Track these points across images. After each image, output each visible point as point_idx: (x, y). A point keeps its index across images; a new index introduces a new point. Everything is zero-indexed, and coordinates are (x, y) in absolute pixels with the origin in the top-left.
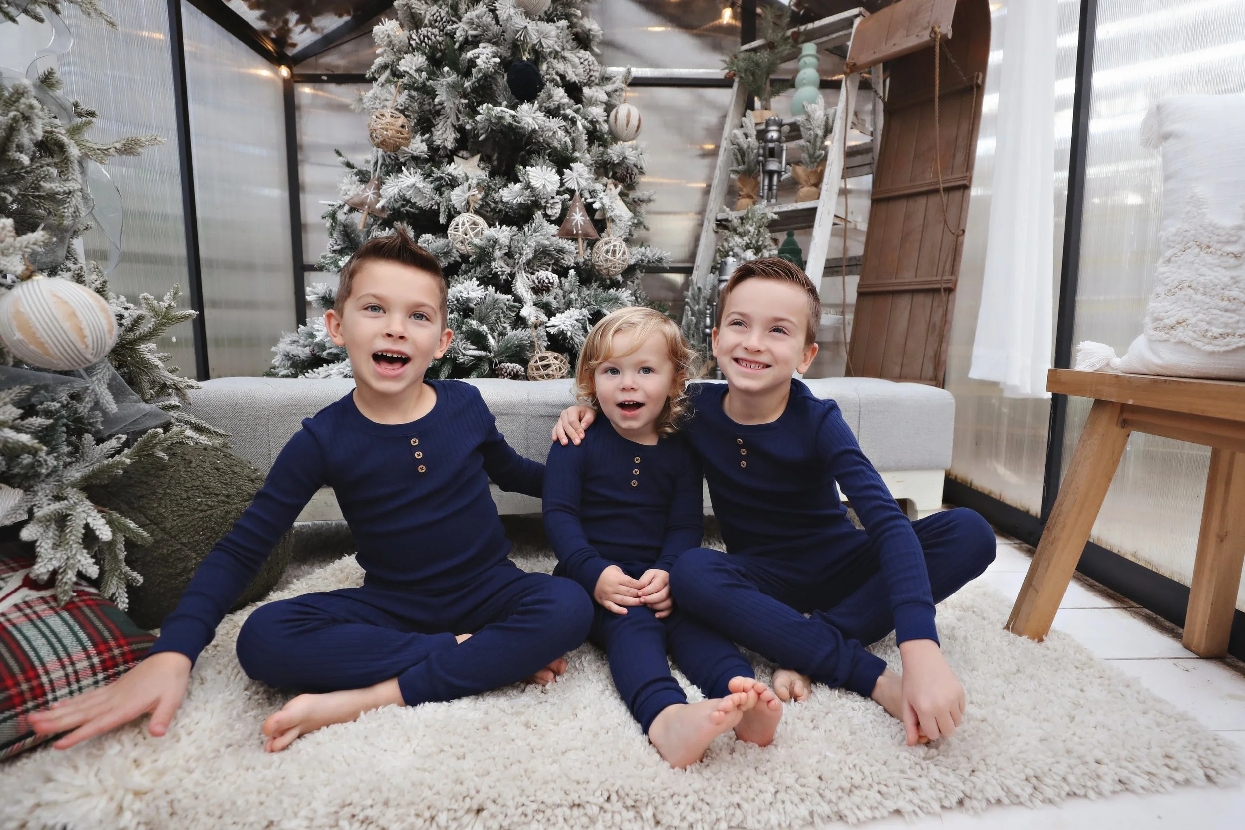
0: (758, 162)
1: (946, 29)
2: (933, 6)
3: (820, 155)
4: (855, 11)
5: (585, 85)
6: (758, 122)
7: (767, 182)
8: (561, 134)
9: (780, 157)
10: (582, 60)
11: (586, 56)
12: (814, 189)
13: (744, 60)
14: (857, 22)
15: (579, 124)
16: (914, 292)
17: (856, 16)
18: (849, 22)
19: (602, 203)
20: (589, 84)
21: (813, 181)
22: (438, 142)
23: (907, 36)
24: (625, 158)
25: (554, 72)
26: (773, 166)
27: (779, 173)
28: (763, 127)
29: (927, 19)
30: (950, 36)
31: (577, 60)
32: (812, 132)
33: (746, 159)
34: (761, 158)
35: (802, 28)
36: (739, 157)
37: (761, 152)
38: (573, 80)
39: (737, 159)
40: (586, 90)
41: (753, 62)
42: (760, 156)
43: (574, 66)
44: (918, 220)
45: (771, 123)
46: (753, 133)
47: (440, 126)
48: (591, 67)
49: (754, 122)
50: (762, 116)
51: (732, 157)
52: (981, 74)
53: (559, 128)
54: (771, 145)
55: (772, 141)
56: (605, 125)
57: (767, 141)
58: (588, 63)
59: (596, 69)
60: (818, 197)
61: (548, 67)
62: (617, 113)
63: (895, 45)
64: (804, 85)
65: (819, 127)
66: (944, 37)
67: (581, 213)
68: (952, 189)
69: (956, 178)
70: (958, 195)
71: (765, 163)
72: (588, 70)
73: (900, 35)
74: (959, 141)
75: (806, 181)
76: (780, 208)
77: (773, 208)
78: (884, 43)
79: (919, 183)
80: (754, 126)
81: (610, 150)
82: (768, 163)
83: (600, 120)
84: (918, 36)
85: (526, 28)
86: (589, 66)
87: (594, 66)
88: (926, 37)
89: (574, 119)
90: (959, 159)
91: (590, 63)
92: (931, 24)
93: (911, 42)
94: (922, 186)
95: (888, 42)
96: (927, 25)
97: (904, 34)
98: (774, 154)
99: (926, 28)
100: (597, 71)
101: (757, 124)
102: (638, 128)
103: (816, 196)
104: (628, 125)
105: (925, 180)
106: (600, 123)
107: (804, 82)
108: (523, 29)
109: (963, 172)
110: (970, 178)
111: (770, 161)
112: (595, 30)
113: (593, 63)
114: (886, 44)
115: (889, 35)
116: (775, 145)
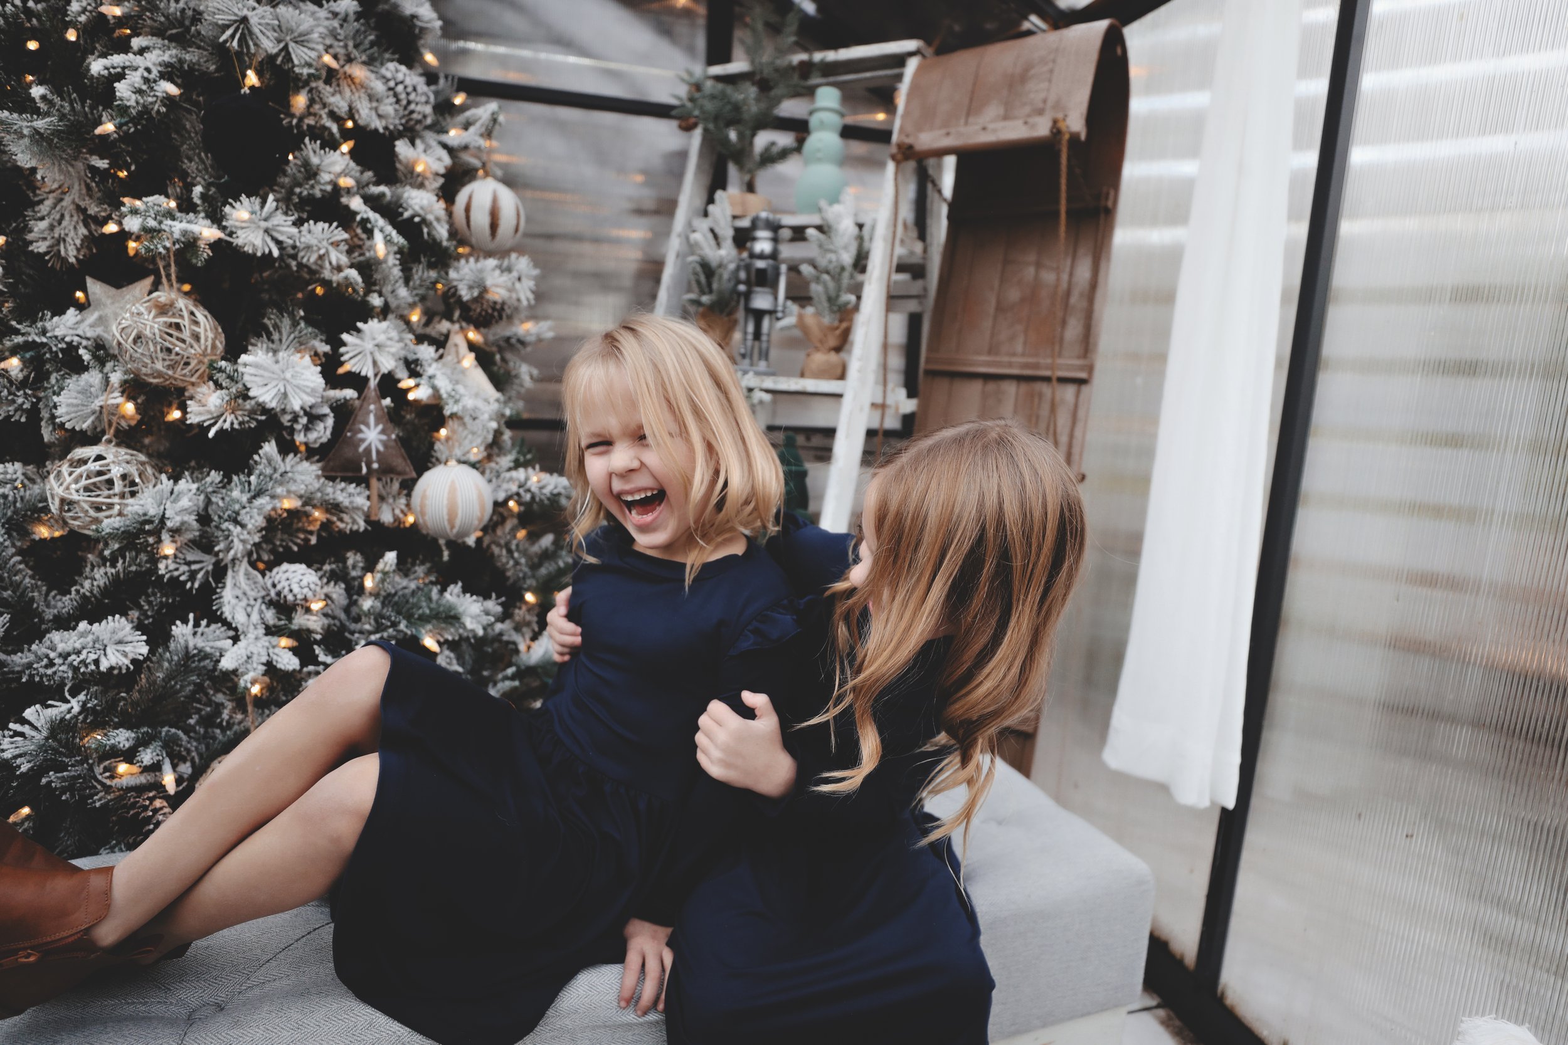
0: (739, 294)
1: (1076, 123)
2: (1051, 71)
3: (848, 303)
4: (910, 45)
5: (400, 135)
6: (737, 213)
7: (751, 328)
8: (337, 256)
9: (774, 286)
10: (392, 84)
11: (400, 76)
12: (833, 357)
13: (713, 97)
14: (912, 64)
15: (378, 237)
17: (911, 54)
18: (900, 60)
19: (435, 389)
20: (411, 132)
21: (832, 342)
22: (41, 247)
23: (1005, 118)
24: (484, 290)
25: (324, 113)
26: (762, 301)
27: (771, 312)
28: (745, 223)
29: (1042, 95)
30: (1083, 137)
31: (379, 87)
32: (833, 257)
33: (715, 286)
34: (742, 288)
35: (818, 56)
36: (703, 279)
37: (743, 275)
38: (373, 126)
39: (698, 282)
40: (402, 148)
41: (729, 102)
42: (739, 282)
43: (372, 99)
45: (760, 224)
46: (727, 233)
47: (44, 209)
48: (412, 97)
49: (729, 212)
50: (744, 204)
51: (692, 278)
52: (1112, 193)
53: (336, 244)
54: (760, 264)
55: (762, 256)
56: (442, 227)
57: (753, 256)
58: (406, 87)
59: (423, 99)
60: (842, 376)
61: (312, 102)
62: (470, 198)
63: (984, 129)
64: (819, 160)
65: (846, 248)
66: (1074, 138)
67: (380, 427)
68: (1063, 380)
69: (1068, 364)
70: (1069, 391)
71: (748, 296)
72: (404, 102)
73: (993, 111)
74: (1073, 300)
75: (821, 341)
76: (775, 382)
77: (763, 381)
78: (962, 121)
79: (1006, 359)
80: (729, 219)
81: (452, 274)
82: (753, 296)
83: (430, 217)
84: (1026, 123)
85: (244, 20)
86: (408, 94)
87: (417, 95)
88: (1042, 129)
89: (369, 226)
90: (1073, 330)
91: (410, 89)
92: (1050, 104)
93: (1014, 131)
94: (1010, 365)
95: (971, 120)
96: (1041, 105)
97: (1001, 111)
98: (765, 280)
99: (1040, 112)
100: (427, 102)
101: (735, 217)
102: (517, 230)
103: (839, 372)
104: (494, 226)
105: (1014, 354)
106: (431, 223)
107: (819, 155)
108: (235, 21)
109: (1079, 357)
110: (1090, 369)
111: (757, 292)
112: (426, 19)
113: (415, 89)
114: (966, 123)
115: (972, 107)
116: (768, 265)
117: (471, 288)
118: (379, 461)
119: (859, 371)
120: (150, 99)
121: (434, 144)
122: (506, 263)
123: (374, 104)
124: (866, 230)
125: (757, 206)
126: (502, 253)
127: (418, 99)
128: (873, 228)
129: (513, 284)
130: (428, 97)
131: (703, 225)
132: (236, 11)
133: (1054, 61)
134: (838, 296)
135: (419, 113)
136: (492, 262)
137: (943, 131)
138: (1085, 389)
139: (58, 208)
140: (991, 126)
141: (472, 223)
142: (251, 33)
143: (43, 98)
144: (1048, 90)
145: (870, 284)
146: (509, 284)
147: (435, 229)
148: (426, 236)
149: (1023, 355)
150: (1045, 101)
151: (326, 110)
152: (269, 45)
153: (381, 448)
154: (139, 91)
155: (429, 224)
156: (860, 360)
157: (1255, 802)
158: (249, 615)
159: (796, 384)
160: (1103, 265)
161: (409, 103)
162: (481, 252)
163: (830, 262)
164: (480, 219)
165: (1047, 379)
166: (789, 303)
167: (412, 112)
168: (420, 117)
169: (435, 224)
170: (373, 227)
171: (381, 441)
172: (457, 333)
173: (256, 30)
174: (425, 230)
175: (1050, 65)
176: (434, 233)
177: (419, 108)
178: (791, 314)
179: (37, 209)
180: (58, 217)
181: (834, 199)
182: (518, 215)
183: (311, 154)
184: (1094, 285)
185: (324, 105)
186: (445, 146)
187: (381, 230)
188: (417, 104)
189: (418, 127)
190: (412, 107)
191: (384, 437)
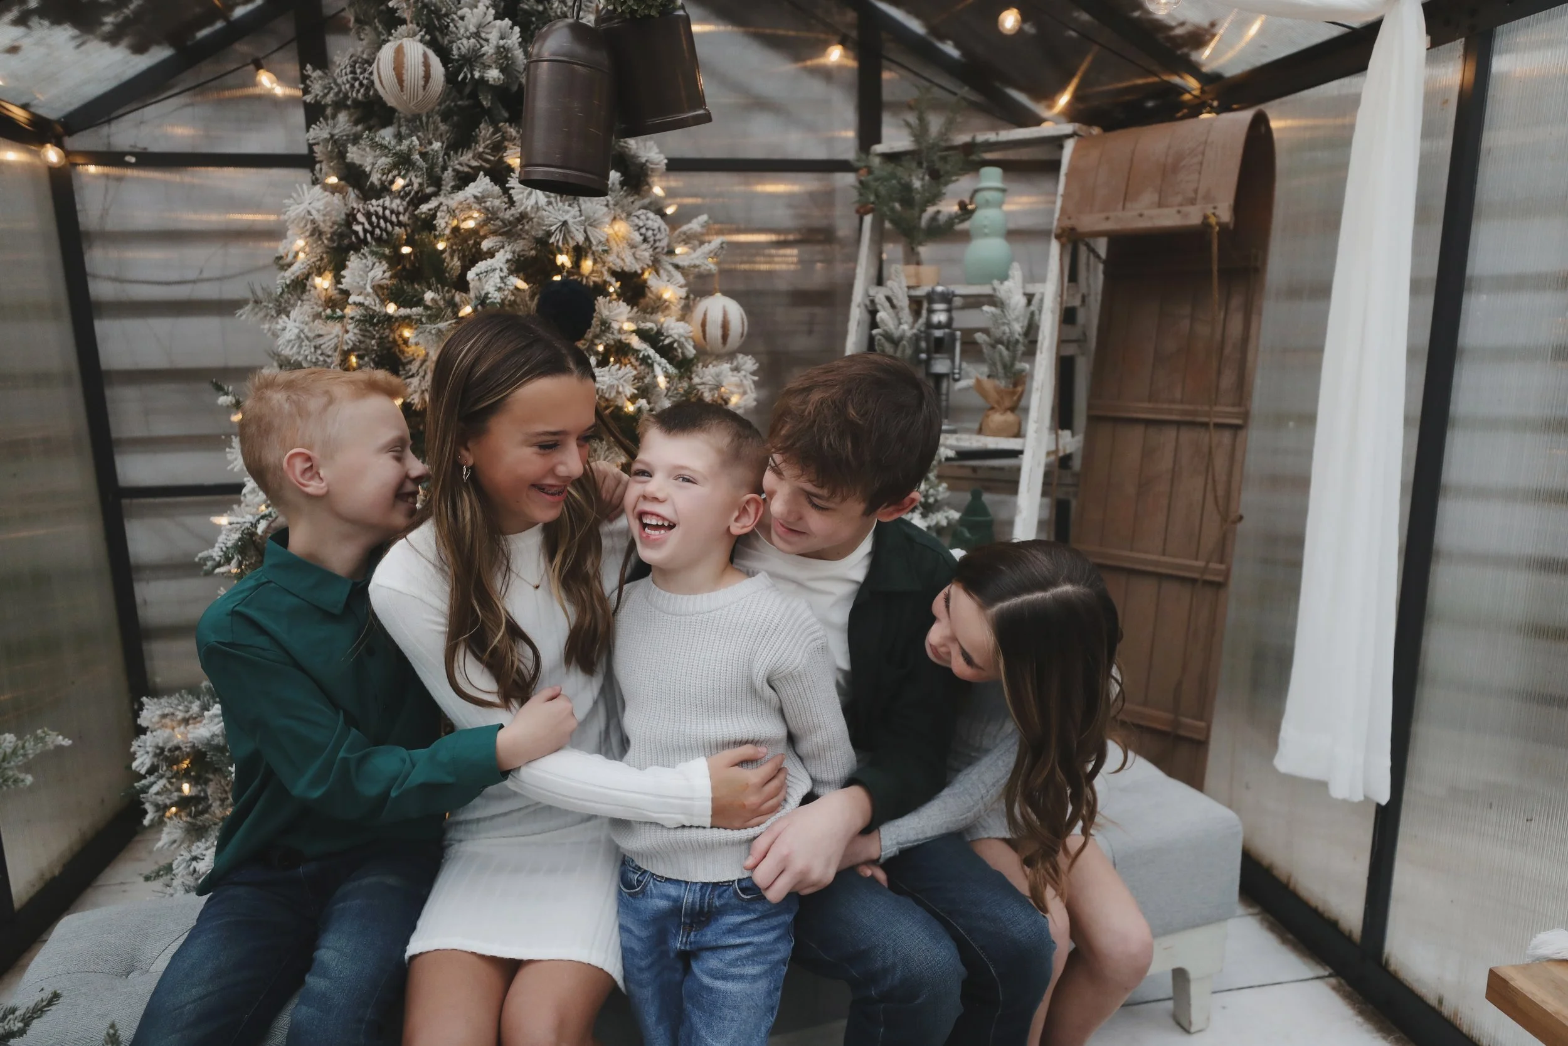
0: (920, 361)
1: (1224, 213)
2: (1201, 164)
3: (1022, 370)
4: (1067, 130)
6: (912, 283)
8: (630, 390)
9: (951, 351)
12: (1010, 417)
13: (884, 180)
14: (1069, 146)
15: (658, 370)
16: (1160, 577)
17: (1068, 136)
18: (1057, 143)
20: (654, 267)
21: (1008, 403)
23: (1160, 205)
25: (605, 270)
26: (941, 366)
27: (949, 375)
28: (921, 292)
29: (1193, 185)
30: (1231, 226)
32: (1006, 328)
34: (923, 356)
35: (980, 139)
37: (923, 344)
38: (633, 270)
40: (651, 280)
41: (897, 183)
42: (920, 351)
44: (1165, 463)
45: (935, 296)
46: (903, 302)
48: (658, 237)
49: (904, 284)
50: (917, 275)
53: (628, 380)
54: (938, 333)
55: (939, 326)
56: (689, 344)
57: (929, 325)
60: (1019, 434)
62: (705, 315)
63: (1141, 215)
64: (986, 235)
65: (1017, 319)
66: (1223, 227)
68: (1219, 426)
69: (1224, 412)
70: (1226, 437)
71: (928, 363)
72: (650, 242)
73: (1149, 197)
74: (1228, 350)
75: (998, 403)
76: (957, 440)
78: (1120, 206)
79: (1166, 406)
80: (903, 288)
81: (696, 380)
82: (933, 362)
83: (683, 339)
84: (1179, 212)
85: (565, 223)
86: (653, 235)
87: (661, 234)
88: (1194, 217)
89: (650, 361)
90: (1228, 380)
91: (656, 232)
92: (1200, 195)
93: (1168, 218)
94: (1170, 411)
95: (1128, 205)
96: (1192, 195)
97: (1156, 197)
98: (941, 346)
99: (1192, 202)
100: (666, 236)
101: (909, 288)
102: (742, 336)
103: (1016, 430)
104: (725, 337)
105: (1173, 401)
107: (986, 231)
109: (1234, 405)
110: (1246, 416)
111: (937, 359)
112: (656, 161)
113: (658, 230)
114: (1124, 208)
115: (1128, 196)
116: (945, 334)
117: (711, 390)
119: (1036, 432)
120: (506, 293)
121: (670, 268)
122: (735, 363)
123: (634, 250)
124: (1035, 301)
125: (929, 279)
126: (731, 356)
127: (661, 237)
128: (1042, 300)
129: (741, 381)
131: (880, 295)
133: (1203, 154)
134: (1012, 365)
136: (726, 367)
137: (1103, 215)
138: (1241, 434)
139: (424, 367)
140: (1146, 212)
141: (708, 336)
142: (569, 232)
143: (433, 299)
144: (1199, 180)
145: (1041, 353)
146: (739, 382)
147: (686, 348)
149: (1182, 402)
150: (1196, 191)
151: (606, 268)
152: (580, 238)
154: (500, 289)
156: (1036, 422)
157: (1407, 796)
159: (978, 441)
160: (1254, 318)
161: (655, 241)
162: (717, 358)
163: (1004, 333)
164: (714, 331)
165: (1205, 425)
166: (964, 365)
167: (656, 247)
168: (661, 250)
170: (653, 362)
173: (573, 229)
175: (1200, 157)
176: (685, 351)
178: (968, 377)
179: (407, 368)
180: (422, 373)
181: (1004, 278)
182: (743, 323)
183: (602, 307)
184: (1245, 339)
186: (677, 267)
187: (659, 364)
188: (660, 241)
190: (657, 244)
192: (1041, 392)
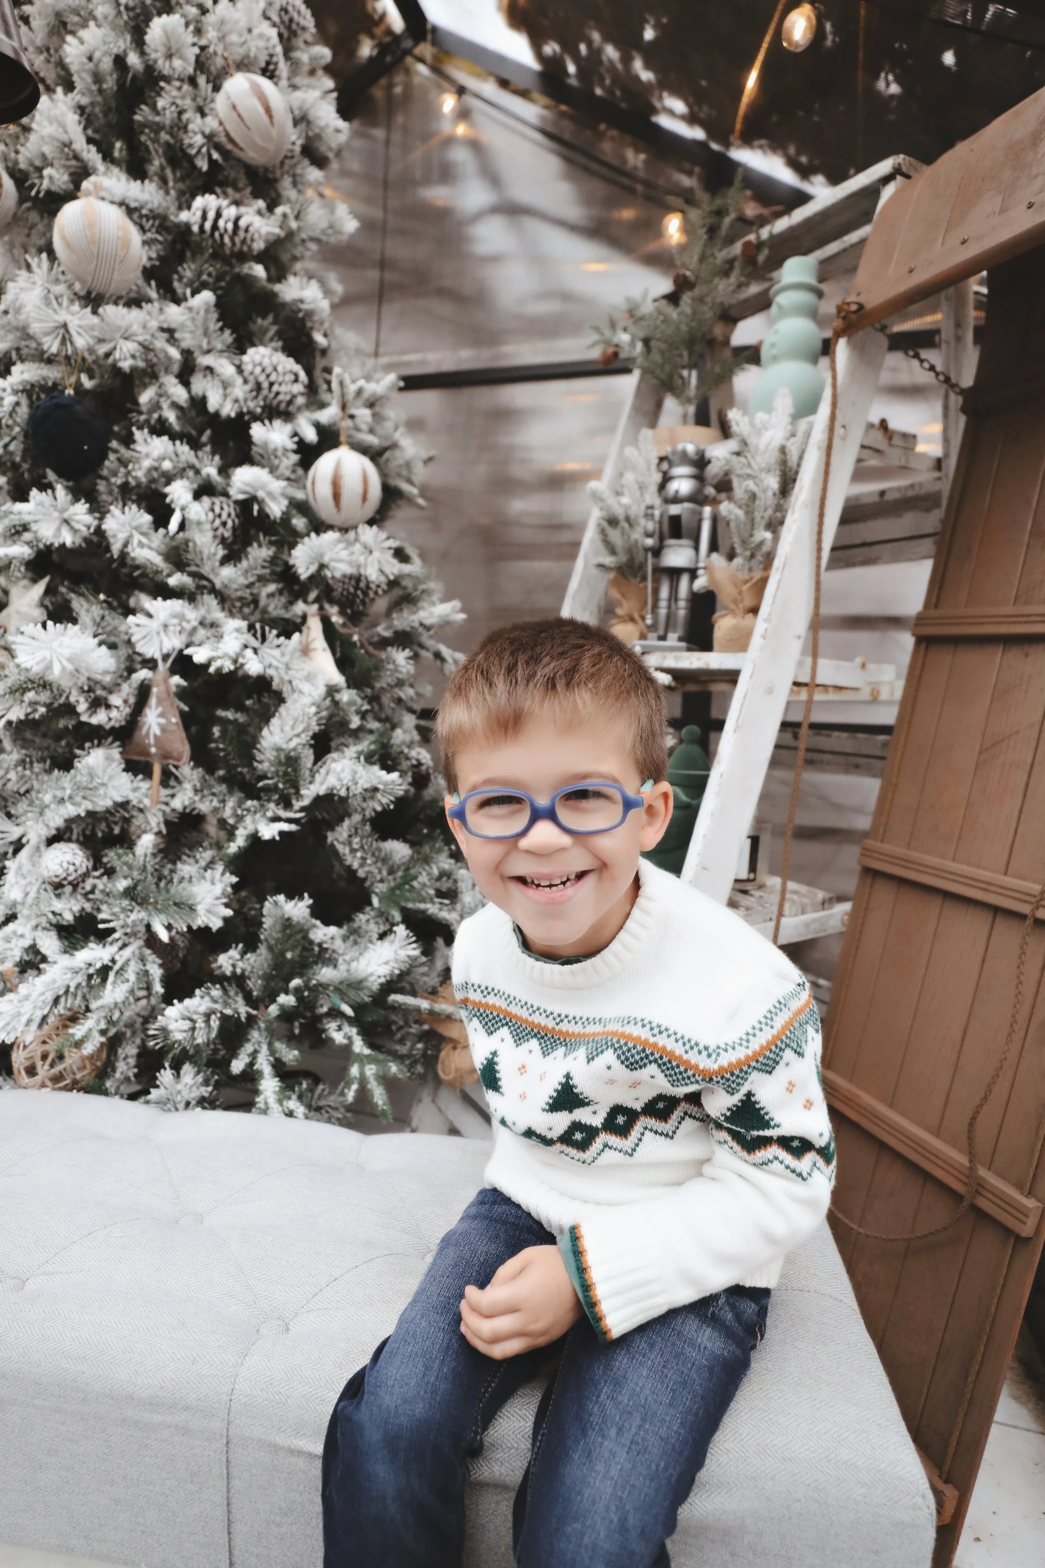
0: (648, 550)
3: (761, 543)
5: (256, 418)
9: (694, 536)
14: (888, 192)
17: (888, 178)
21: (747, 600)
25: (165, 405)
26: (678, 556)
27: (691, 569)
34: (652, 542)
36: (612, 536)
37: (656, 525)
38: (223, 412)
39: (605, 541)
40: (257, 431)
42: (650, 534)
43: (226, 385)
44: (1029, 708)
50: (673, 439)
54: (675, 510)
55: (676, 500)
56: (278, 503)
57: (667, 500)
58: (263, 370)
59: (290, 377)
60: (744, 644)
61: (160, 395)
63: (964, 242)
65: (769, 468)
67: (160, 709)
71: (657, 552)
72: (265, 385)
75: (736, 601)
77: (665, 658)
80: (656, 461)
82: (664, 551)
83: (261, 494)
85: (65, 326)
86: (268, 376)
87: (278, 374)
91: (269, 370)
97: (997, 204)
98: (682, 529)
100: (296, 380)
101: (661, 458)
102: (365, 498)
103: (744, 641)
104: (336, 496)
106: (263, 500)
108: (57, 328)
111: (670, 546)
113: (275, 369)
114: (943, 244)
116: (683, 509)
118: (156, 746)
122: (351, 536)
123: (225, 390)
126: (347, 526)
127: (280, 379)
130: (296, 375)
132: (56, 317)
134: (751, 536)
135: (286, 393)
136: (333, 537)
137: (907, 269)
141: (317, 497)
142: (70, 336)
148: (255, 513)
151: (168, 402)
153: (158, 732)
155: (261, 503)
158: (27, 894)
162: (319, 526)
163: (748, 491)
164: (324, 490)
166: (713, 556)
167: (277, 394)
168: (288, 398)
169: (268, 501)
171: (159, 725)
172: (313, 615)
173: (73, 331)
174: (256, 507)
176: (267, 510)
177: (283, 388)
182: (365, 481)
183: (139, 442)
185: (168, 397)
186: (314, 422)
188: (280, 384)
189: (291, 408)
190: (275, 388)
191: (163, 721)
192: (782, 571)
